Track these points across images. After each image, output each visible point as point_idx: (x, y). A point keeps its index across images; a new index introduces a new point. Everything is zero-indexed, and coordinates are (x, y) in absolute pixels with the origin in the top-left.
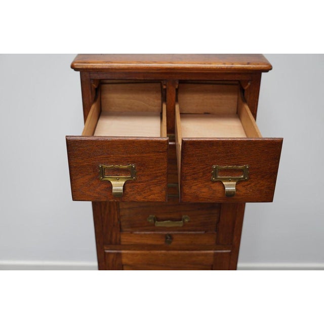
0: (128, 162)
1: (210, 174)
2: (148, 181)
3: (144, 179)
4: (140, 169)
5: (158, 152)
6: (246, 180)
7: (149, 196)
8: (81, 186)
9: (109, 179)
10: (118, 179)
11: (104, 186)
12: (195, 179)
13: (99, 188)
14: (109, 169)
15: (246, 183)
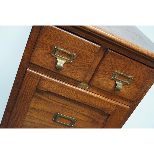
0: (73, 51)
1: (112, 74)
2: (78, 66)
3: (76, 64)
4: (77, 58)
5: (92, 52)
6: (128, 85)
7: (75, 75)
8: (39, 55)
9: (57, 57)
10: (62, 59)
11: (52, 60)
12: (103, 74)
13: (49, 60)
14: (60, 51)
15: (127, 86)
